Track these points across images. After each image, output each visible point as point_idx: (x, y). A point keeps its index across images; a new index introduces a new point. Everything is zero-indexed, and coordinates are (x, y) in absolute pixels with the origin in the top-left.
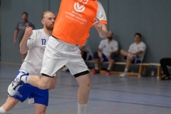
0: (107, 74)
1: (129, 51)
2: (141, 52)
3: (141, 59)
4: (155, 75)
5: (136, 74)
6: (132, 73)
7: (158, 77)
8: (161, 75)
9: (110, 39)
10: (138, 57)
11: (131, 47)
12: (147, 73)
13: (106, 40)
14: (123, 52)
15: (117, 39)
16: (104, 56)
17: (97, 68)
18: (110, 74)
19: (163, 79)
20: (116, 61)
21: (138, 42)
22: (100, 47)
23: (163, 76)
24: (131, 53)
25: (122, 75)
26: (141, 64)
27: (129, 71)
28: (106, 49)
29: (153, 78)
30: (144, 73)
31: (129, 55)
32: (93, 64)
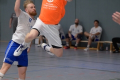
0: (75, 49)
1: (90, 33)
2: (99, 33)
3: (99, 38)
4: (109, 49)
5: (95, 49)
6: (92, 48)
7: (111, 51)
8: (113, 49)
9: (77, 24)
10: (96, 37)
11: (92, 30)
12: (103, 48)
13: (74, 25)
14: (86, 33)
15: (82, 25)
16: (73, 36)
17: (68, 45)
18: (77, 49)
19: (114, 52)
20: (81, 40)
21: (97, 26)
22: (70, 30)
23: (114, 50)
24: (91, 34)
25: (86, 49)
26: (99, 42)
27: (90, 47)
28: (74, 32)
29: (107, 52)
30: (101, 48)
31: (90, 35)
32: (65, 42)
